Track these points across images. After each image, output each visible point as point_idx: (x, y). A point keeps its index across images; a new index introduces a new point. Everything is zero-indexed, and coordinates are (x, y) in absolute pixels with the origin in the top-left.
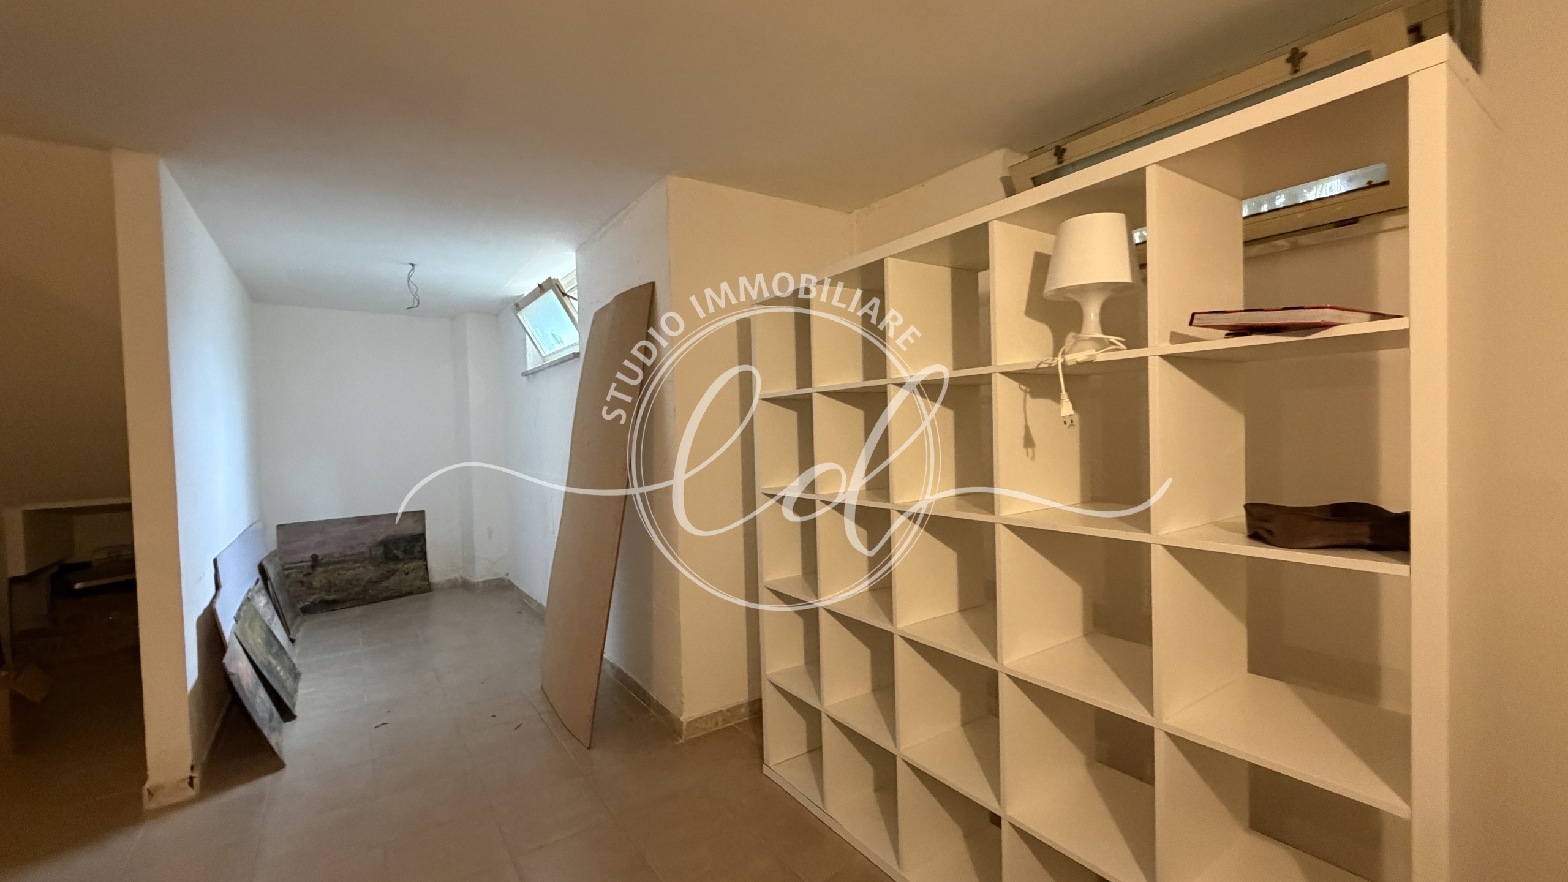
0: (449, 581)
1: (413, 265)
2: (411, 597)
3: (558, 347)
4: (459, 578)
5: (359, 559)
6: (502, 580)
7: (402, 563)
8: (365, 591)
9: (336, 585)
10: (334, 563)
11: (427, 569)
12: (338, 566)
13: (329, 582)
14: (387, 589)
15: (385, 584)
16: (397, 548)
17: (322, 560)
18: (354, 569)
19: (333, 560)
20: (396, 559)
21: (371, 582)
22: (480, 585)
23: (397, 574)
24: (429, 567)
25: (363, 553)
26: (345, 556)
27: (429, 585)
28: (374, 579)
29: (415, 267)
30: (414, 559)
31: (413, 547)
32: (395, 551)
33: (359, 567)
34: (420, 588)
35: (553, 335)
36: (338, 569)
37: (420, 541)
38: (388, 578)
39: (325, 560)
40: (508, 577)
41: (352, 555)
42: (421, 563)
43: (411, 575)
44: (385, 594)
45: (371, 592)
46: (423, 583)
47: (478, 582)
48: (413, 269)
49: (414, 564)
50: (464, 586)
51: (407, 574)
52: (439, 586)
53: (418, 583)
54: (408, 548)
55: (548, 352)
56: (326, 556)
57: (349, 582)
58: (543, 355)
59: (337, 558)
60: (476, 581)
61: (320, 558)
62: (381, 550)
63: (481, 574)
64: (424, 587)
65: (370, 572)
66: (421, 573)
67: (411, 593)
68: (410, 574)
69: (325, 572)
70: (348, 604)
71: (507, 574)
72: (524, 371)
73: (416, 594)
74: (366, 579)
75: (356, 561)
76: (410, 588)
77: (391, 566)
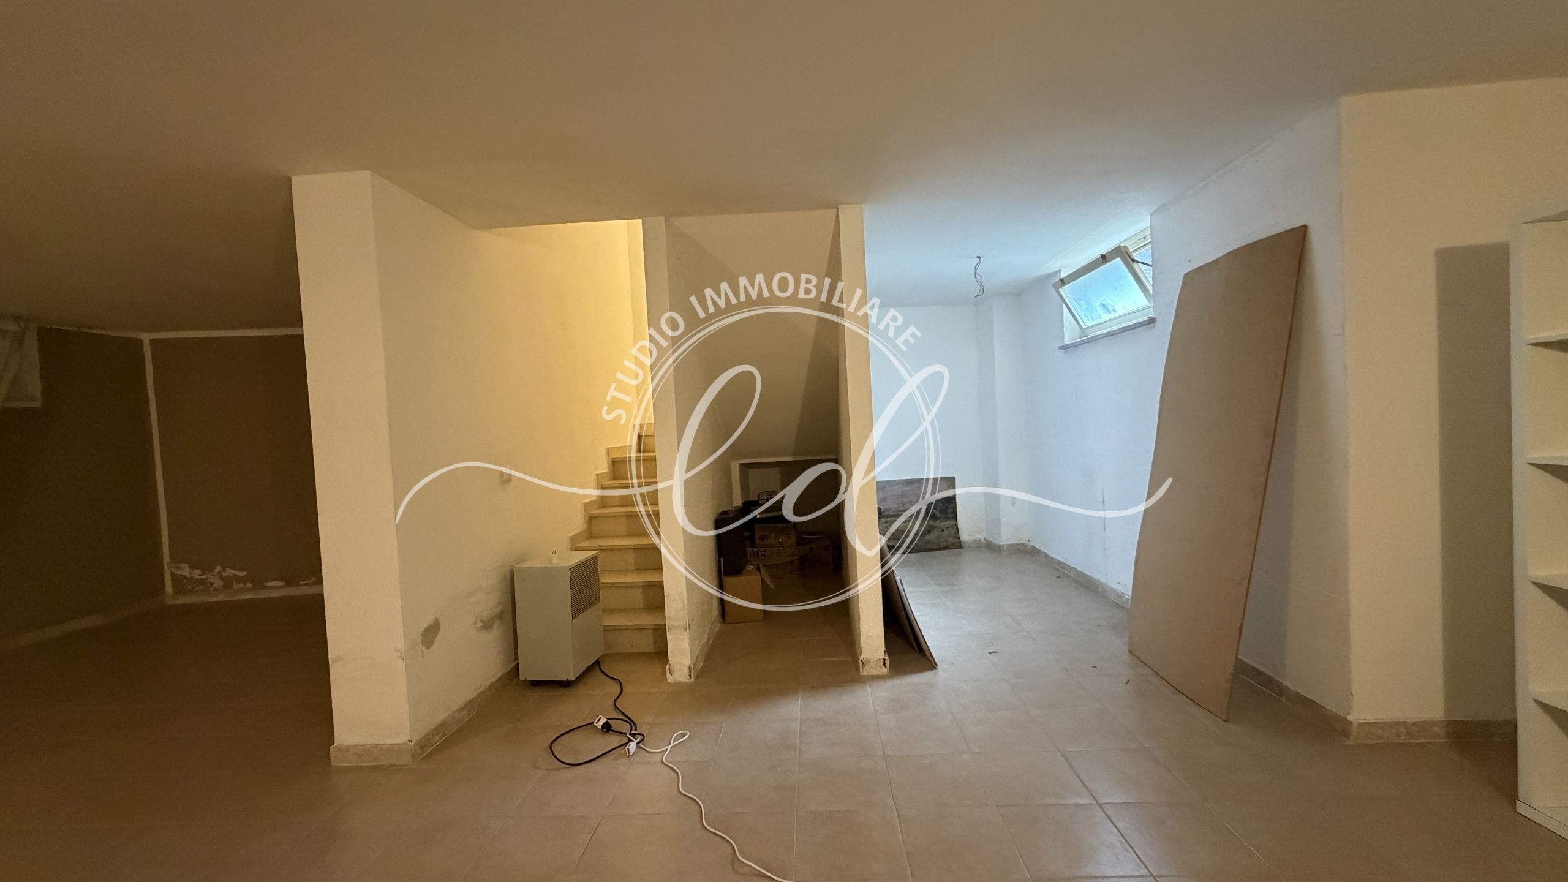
0: (975, 541)
1: (979, 257)
2: (947, 551)
3: (1106, 317)
4: (983, 540)
6: (1023, 544)
7: (939, 522)
10: (890, 515)
11: (957, 528)
14: (929, 542)
15: (927, 537)
16: (936, 508)
17: (884, 512)
19: (892, 513)
20: (938, 518)
22: (1005, 548)
23: (936, 529)
24: (958, 524)
26: (899, 511)
27: (960, 542)
29: (981, 259)
30: (947, 518)
31: (947, 508)
32: (934, 511)
34: (953, 544)
35: (1103, 305)
37: (952, 503)
38: (929, 533)
40: (1031, 543)
41: (903, 510)
42: (953, 522)
43: (946, 533)
44: (929, 546)
46: (956, 540)
47: (1004, 545)
48: (980, 261)
49: (948, 523)
50: (990, 547)
51: (943, 531)
52: (967, 545)
53: (951, 540)
54: (943, 508)
55: (1089, 324)
56: (886, 510)
58: (1083, 326)
59: (894, 512)
60: (1002, 543)
63: (1005, 538)
64: (959, 545)
66: (953, 532)
67: (946, 548)
68: (945, 531)
69: (886, 523)
71: (1029, 541)
72: (1062, 345)
73: (951, 549)
76: (945, 544)
77: (931, 522)
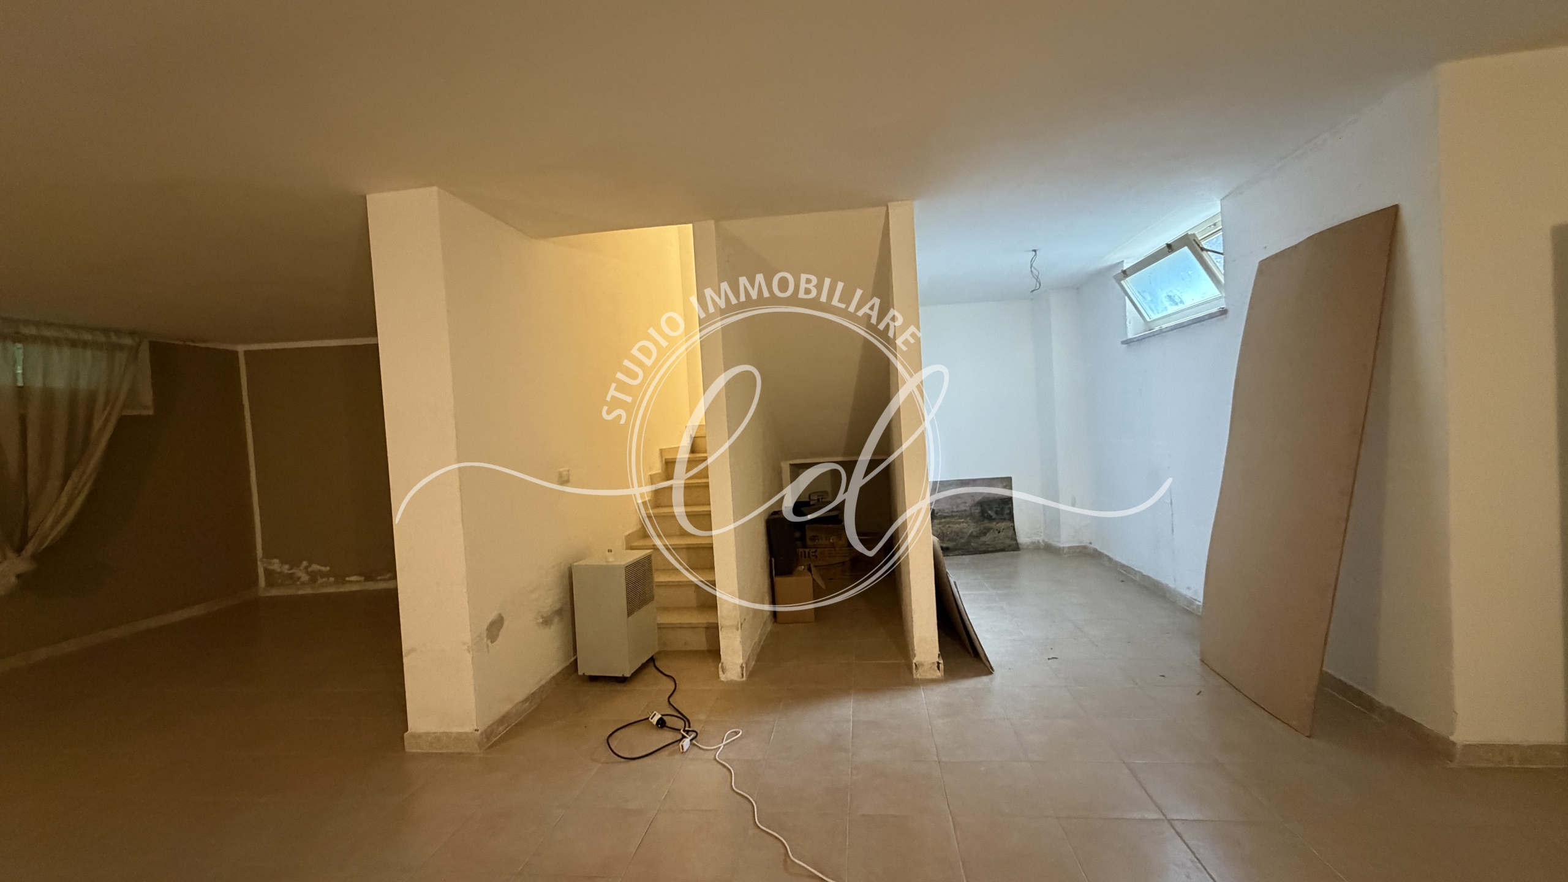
0: (1033, 543)
1: (1035, 251)
2: (1004, 553)
3: (1172, 309)
4: (1041, 541)
5: (962, 515)
6: (1085, 547)
7: (995, 523)
8: (969, 542)
9: (947, 536)
10: (945, 517)
11: (1014, 529)
12: (948, 520)
13: (943, 533)
14: (984, 543)
15: (983, 539)
16: (991, 509)
17: (937, 513)
18: (959, 523)
19: (945, 514)
20: (990, 518)
21: (971, 535)
22: (1065, 550)
23: (992, 531)
24: (1016, 526)
25: (965, 511)
26: (952, 512)
27: (1017, 544)
28: (975, 533)
29: (1037, 252)
30: (1004, 520)
31: (1003, 508)
32: (989, 512)
33: (963, 522)
34: (1010, 546)
35: (1170, 297)
36: (949, 523)
37: (1008, 504)
38: (985, 534)
39: (939, 514)
40: (1093, 546)
41: (957, 512)
42: (1009, 524)
43: (1002, 534)
44: (984, 548)
45: (972, 544)
46: (1013, 542)
47: (1064, 548)
48: (1036, 254)
49: (1003, 524)
50: (1049, 549)
51: (999, 532)
52: (1025, 547)
53: (1008, 542)
54: (998, 509)
55: (1154, 316)
56: (940, 510)
57: (957, 534)
58: (1148, 319)
59: (948, 513)
60: (1062, 545)
61: (935, 512)
62: (978, 510)
63: (1065, 540)
64: (1014, 546)
65: (969, 528)
66: (1010, 533)
67: (1003, 550)
69: (940, 524)
70: (957, 552)
71: (1091, 543)
72: (1124, 339)
73: (1008, 551)
74: (969, 533)
75: (960, 517)
76: (1002, 546)
77: (987, 524)
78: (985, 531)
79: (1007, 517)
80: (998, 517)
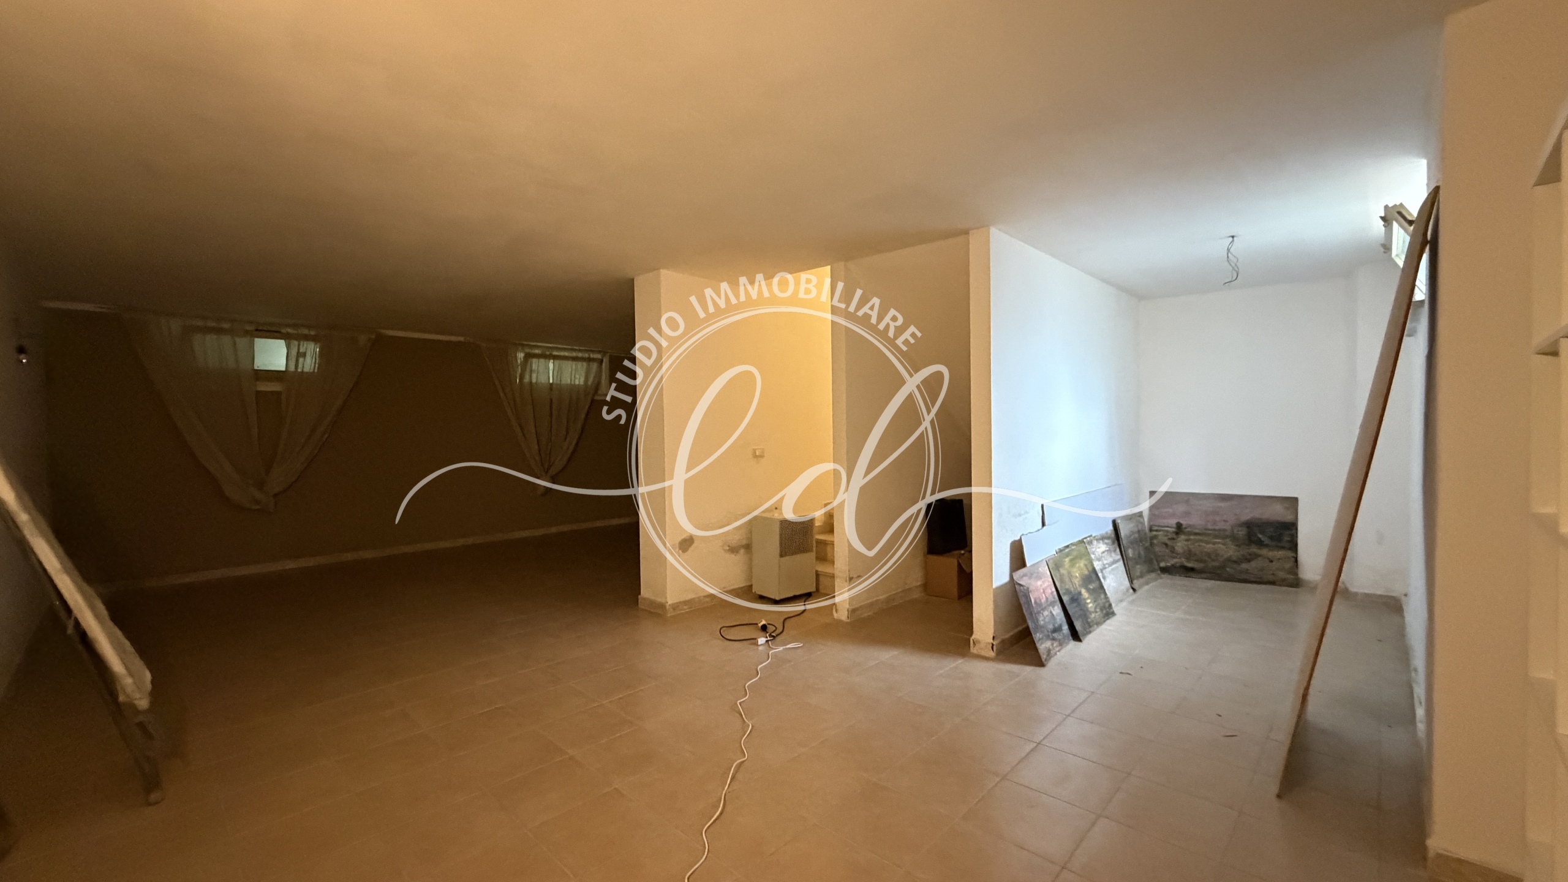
0: (1321, 580)
2: (1275, 587)
5: (1220, 534)
6: (1393, 598)
7: (1267, 550)
8: (1223, 567)
9: (1195, 554)
10: (1196, 534)
12: (1198, 537)
13: (1190, 551)
14: (1247, 571)
15: (1244, 566)
16: (1262, 533)
17: (1185, 529)
18: (1214, 544)
19: (1196, 531)
20: (1260, 544)
21: (1229, 560)
22: (1360, 597)
23: (1260, 559)
24: (1299, 559)
25: (1225, 530)
26: (1206, 529)
27: (1298, 579)
28: (1235, 558)
30: (1283, 548)
31: (1281, 535)
32: (1260, 536)
33: (1219, 543)
34: (1284, 580)
36: (1201, 541)
37: (1291, 531)
38: (1249, 561)
39: (1187, 530)
41: (1214, 530)
42: (1291, 554)
43: (1275, 565)
44: (1244, 576)
45: (1228, 569)
46: (1289, 576)
47: (1358, 593)
49: (1281, 553)
51: (1271, 562)
52: (1309, 584)
53: (1282, 575)
54: (1274, 534)
56: (1190, 526)
57: (1209, 555)
59: (1199, 529)
60: (1355, 590)
61: (1183, 527)
62: (1242, 533)
63: (1362, 583)
64: (1293, 581)
65: (1229, 551)
66: (1289, 565)
67: (1273, 583)
69: (1187, 540)
70: (1204, 575)
71: (1406, 596)
73: (1280, 585)
74: (1226, 556)
75: (1216, 537)
76: (1271, 578)
77: (1254, 549)
78: (1249, 557)
79: (1287, 545)
80: (1274, 543)
